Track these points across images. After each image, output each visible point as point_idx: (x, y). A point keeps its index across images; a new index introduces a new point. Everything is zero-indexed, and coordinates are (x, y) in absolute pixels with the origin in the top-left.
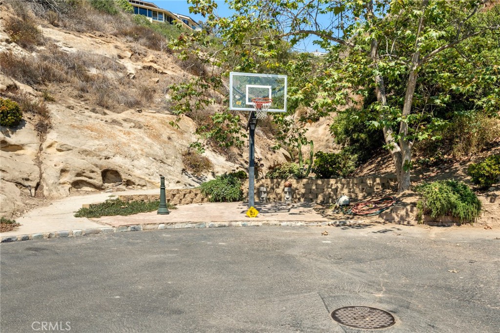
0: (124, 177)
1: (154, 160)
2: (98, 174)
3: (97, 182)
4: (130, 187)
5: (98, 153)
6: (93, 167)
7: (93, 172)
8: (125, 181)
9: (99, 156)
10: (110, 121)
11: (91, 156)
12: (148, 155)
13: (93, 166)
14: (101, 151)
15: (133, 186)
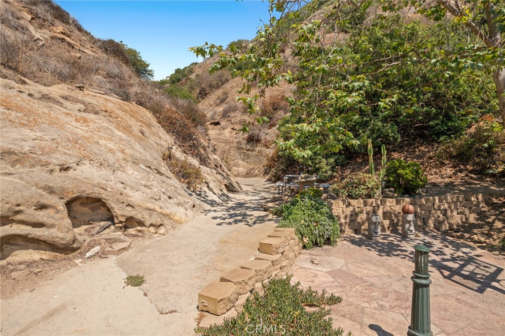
0: (120, 211)
1: (148, 170)
2: (58, 212)
3: (61, 235)
4: (132, 231)
5: (44, 158)
6: (41, 196)
7: (43, 207)
8: (123, 219)
9: (47, 164)
10: (37, 95)
11: (27, 164)
12: (136, 161)
13: (40, 191)
14: (47, 153)
15: (139, 228)
